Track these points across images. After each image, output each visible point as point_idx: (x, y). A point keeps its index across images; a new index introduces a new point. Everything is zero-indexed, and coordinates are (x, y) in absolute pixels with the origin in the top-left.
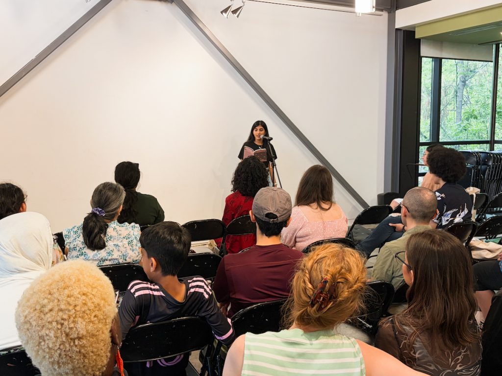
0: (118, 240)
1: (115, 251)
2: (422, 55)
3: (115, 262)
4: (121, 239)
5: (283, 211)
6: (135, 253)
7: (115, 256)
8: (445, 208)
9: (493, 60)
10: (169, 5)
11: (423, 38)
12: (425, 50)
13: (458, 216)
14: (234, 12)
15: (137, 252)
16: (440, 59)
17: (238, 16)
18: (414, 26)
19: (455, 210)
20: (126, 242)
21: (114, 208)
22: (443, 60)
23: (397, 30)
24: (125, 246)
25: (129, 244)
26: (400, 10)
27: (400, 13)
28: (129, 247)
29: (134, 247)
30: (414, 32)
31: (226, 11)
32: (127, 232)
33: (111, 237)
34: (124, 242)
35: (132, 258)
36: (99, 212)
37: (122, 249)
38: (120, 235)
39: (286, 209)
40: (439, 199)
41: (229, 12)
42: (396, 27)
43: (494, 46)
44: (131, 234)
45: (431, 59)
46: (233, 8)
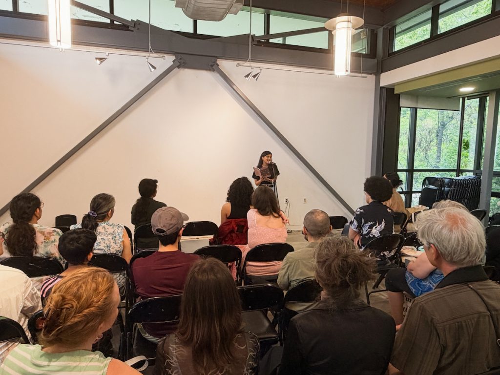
0: (105, 235)
1: (102, 242)
2: (401, 105)
3: (102, 252)
4: (106, 235)
5: (169, 226)
6: (117, 245)
7: (101, 247)
8: (363, 220)
9: (460, 110)
10: (212, 72)
11: (402, 93)
12: (403, 102)
13: (374, 228)
14: (254, 76)
15: (119, 245)
16: (416, 109)
17: (256, 80)
18: (394, 85)
19: (371, 223)
20: (110, 237)
21: (104, 211)
22: (418, 109)
23: (382, 88)
24: (109, 240)
25: (112, 238)
26: (383, 74)
27: (383, 76)
28: (112, 241)
29: (117, 241)
30: (393, 89)
31: (247, 76)
32: (113, 230)
33: (100, 233)
34: (109, 237)
35: (115, 249)
36: (92, 213)
37: (107, 242)
38: (107, 232)
39: (172, 224)
40: (359, 213)
41: (250, 77)
42: (381, 86)
43: (461, 99)
44: (116, 231)
45: (409, 109)
46: (254, 74)
